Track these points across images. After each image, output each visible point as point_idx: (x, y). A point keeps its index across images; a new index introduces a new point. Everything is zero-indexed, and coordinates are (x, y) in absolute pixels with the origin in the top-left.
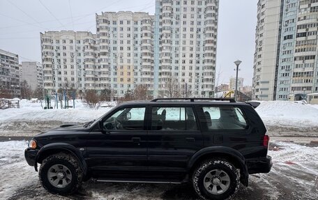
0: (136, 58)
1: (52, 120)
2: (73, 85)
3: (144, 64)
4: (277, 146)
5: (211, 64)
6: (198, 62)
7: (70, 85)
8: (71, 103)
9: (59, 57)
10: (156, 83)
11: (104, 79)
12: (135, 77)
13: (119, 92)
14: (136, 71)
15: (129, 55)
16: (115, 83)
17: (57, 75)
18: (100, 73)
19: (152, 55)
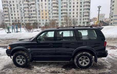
0: (49, 5)
1: (12, 38)
2: (19, 21)
3: (53, 8)
4: (116, 47)
5: (87, 7)
6: (81, 7)
7: (17, 21)
8: (19, 30)
9: (11, 7)
10: (60, 18)
11: (34, 17)
12: (49, 15)
13: (42, 24)
14: (50, 12)
15: (46, 4)
16: (40, 19)
17: (11, 16)
18: (32, 14)
19: (57, 4)
